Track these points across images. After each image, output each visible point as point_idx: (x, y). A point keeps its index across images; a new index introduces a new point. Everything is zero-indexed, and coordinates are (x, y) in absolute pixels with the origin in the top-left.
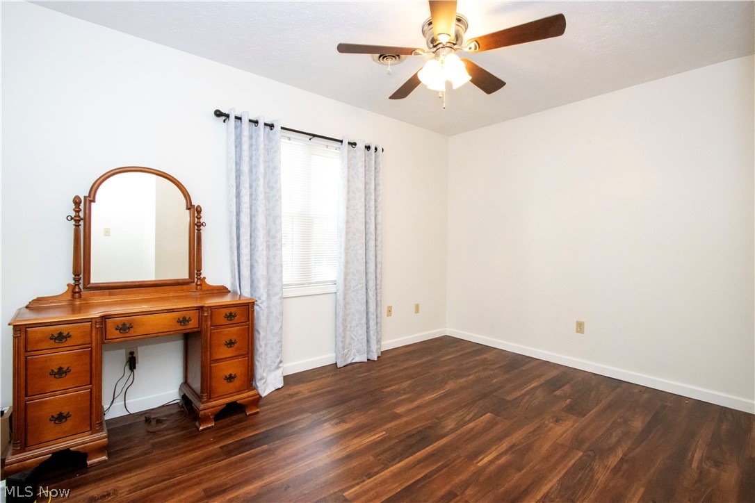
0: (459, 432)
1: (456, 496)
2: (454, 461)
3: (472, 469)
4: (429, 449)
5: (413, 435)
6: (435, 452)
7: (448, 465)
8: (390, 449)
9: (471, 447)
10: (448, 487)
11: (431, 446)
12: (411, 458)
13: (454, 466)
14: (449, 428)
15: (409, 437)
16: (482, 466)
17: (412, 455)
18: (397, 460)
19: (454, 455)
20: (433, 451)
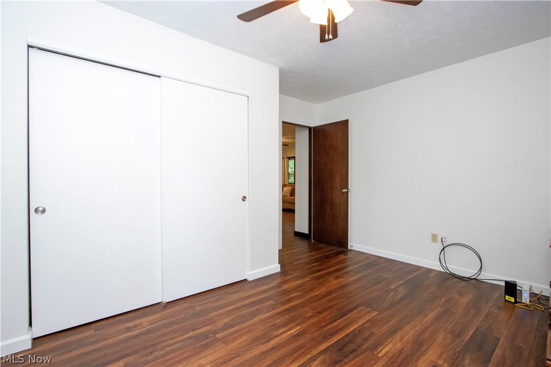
0: (308, 357)
1: (318, 313)
2: (317, 330)
3: (305, 325)
4: (335, 339)
5: (351, 353)
6: (330, 337)
7: (321, 327)
8: (366, 339)
9: (302, 341)
10: (322, 316)
11: (334, 341)
12: (348, 332)
13: (316, 327)
14: (317, 362)
15: (355, 351)
16: (297, 326)
17: (347, 335)
18: (357, 330)
19: (316, 334)
20: (332, 338)
